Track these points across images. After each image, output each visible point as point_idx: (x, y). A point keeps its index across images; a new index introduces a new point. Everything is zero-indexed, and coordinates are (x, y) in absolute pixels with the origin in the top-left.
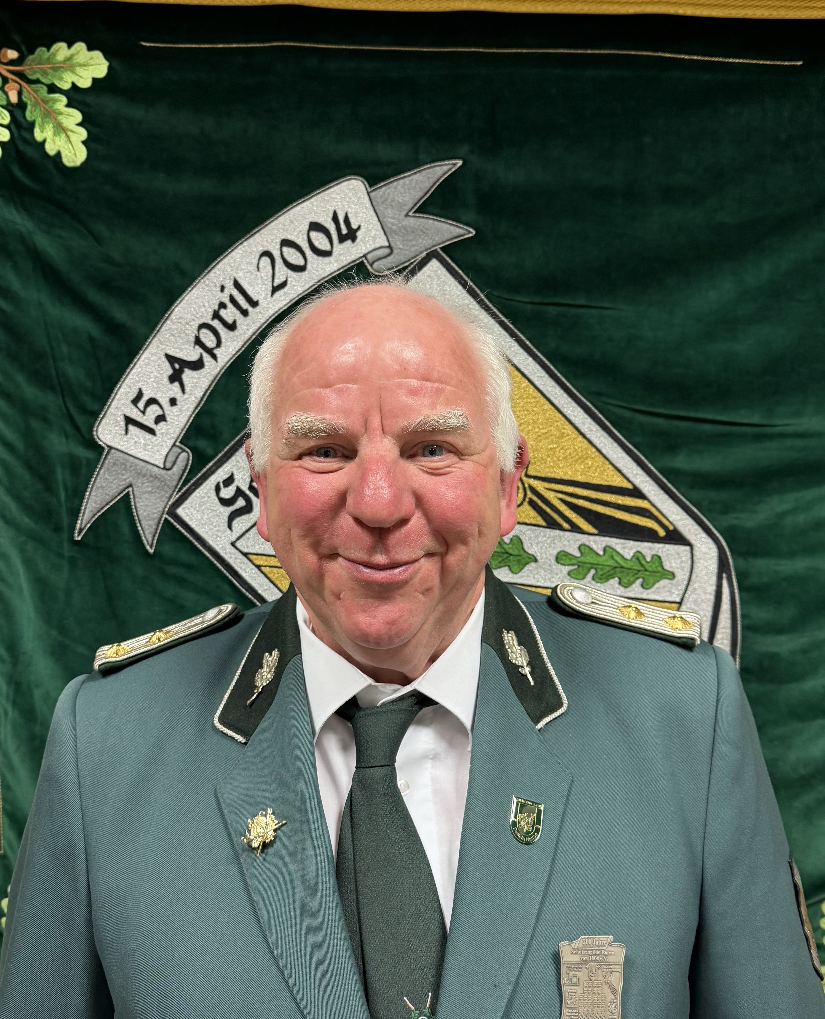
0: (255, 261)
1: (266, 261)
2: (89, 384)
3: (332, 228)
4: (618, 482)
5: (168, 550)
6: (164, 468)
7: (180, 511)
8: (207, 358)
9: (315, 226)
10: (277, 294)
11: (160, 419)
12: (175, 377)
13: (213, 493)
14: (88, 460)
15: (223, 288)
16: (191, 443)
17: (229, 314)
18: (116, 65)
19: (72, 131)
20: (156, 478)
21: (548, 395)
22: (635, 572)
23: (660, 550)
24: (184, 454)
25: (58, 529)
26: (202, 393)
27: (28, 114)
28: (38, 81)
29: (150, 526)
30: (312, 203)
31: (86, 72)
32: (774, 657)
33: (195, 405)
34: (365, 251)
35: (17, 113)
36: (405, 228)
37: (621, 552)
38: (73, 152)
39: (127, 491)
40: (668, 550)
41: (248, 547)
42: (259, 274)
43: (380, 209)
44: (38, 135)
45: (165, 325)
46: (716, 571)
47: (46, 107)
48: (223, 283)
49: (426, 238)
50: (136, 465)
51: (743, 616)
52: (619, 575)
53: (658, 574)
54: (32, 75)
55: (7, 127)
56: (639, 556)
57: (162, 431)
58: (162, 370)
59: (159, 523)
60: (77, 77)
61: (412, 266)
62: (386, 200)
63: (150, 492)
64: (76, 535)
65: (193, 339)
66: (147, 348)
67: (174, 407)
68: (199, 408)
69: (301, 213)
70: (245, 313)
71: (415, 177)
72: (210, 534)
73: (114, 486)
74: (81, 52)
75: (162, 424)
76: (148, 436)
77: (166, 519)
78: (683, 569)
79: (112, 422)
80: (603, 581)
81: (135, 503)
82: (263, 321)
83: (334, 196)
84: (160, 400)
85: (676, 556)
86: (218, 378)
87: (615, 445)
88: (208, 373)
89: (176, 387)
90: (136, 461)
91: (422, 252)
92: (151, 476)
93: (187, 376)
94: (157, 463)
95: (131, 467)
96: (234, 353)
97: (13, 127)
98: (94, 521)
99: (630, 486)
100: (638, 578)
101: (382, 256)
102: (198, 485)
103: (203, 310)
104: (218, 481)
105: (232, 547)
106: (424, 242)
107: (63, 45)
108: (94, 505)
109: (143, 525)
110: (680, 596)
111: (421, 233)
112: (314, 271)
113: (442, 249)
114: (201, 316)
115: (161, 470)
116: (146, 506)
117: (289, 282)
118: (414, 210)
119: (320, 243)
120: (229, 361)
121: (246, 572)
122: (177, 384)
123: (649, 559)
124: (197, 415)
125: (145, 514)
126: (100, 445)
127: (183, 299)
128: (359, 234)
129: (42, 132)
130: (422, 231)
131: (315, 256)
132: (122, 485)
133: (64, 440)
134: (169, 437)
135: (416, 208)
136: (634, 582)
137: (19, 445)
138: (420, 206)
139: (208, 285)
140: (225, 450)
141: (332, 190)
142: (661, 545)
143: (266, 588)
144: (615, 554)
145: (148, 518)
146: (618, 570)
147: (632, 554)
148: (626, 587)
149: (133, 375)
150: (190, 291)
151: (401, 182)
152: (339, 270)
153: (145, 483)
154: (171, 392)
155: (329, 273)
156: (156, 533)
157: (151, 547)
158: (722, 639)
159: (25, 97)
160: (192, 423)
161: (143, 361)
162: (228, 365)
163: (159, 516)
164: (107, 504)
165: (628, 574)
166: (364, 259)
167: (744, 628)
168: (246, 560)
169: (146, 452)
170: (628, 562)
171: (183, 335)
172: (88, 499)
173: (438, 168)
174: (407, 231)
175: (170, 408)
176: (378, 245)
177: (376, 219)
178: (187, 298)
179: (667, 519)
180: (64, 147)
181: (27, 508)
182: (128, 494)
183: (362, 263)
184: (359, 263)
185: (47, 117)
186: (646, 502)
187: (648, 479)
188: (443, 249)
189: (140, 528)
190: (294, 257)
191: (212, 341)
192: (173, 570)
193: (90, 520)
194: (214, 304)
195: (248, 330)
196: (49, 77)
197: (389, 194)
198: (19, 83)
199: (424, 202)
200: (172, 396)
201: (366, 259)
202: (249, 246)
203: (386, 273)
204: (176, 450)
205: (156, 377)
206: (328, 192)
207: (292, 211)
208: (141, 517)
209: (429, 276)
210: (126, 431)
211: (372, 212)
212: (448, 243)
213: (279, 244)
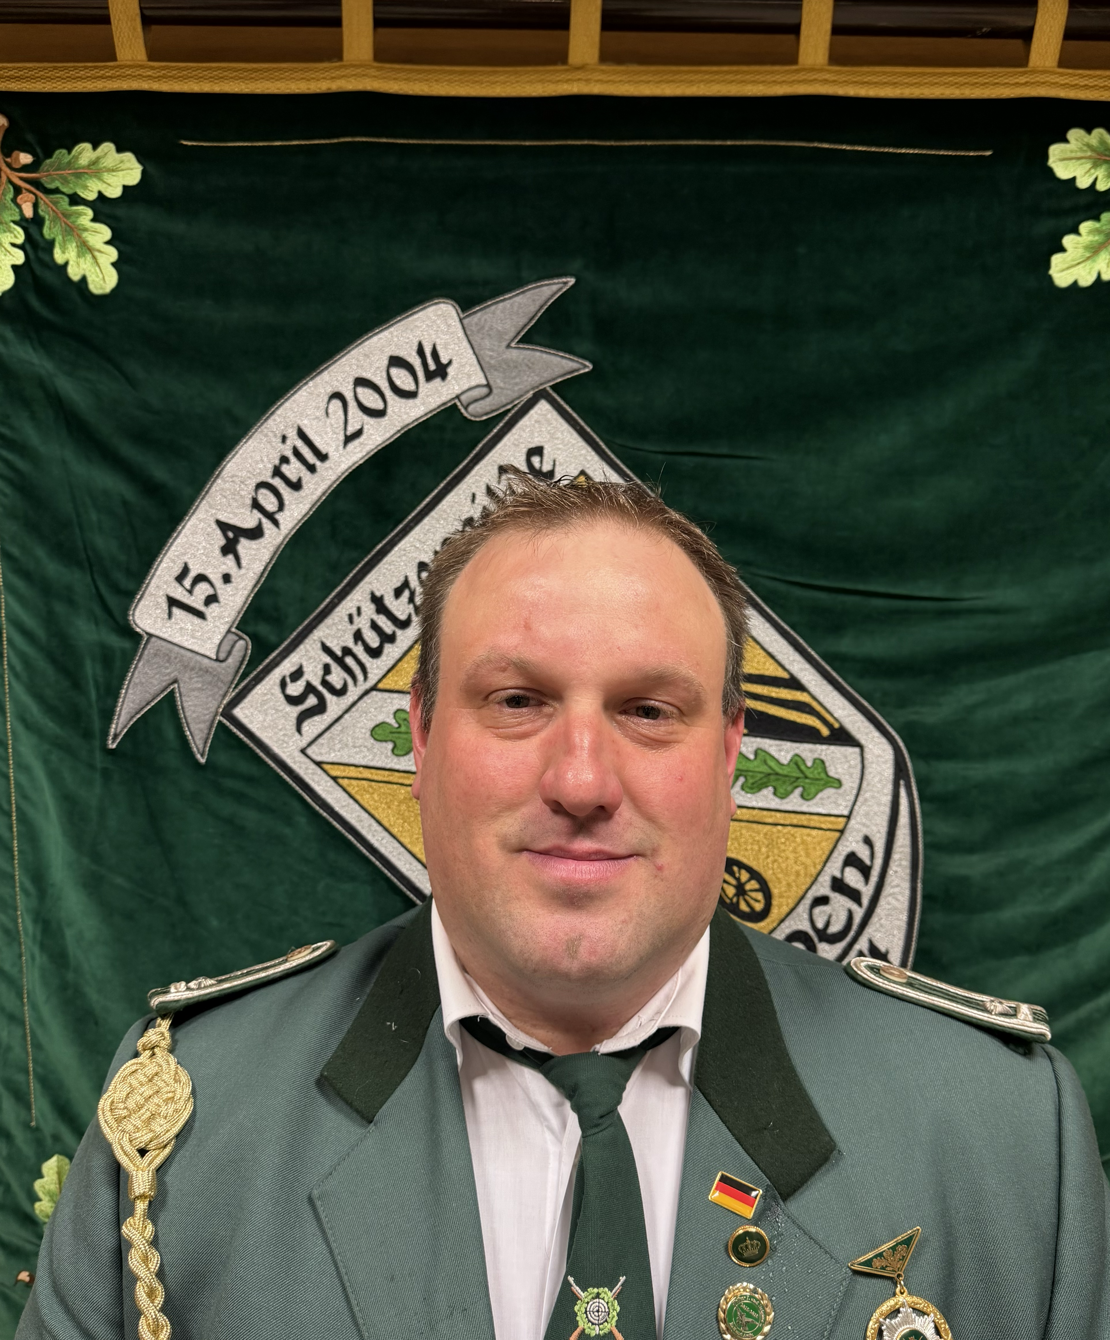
0: (323, 405)
1: (337, 403)
2: (123, 558)
3: (416, 362)
4: (771, 670)
5: (224, 759)
6: (217, 660)
7: (238, 712)
8: (267, 524)
9: (396, 361)
10: (351, 446)
11: (211, 599)
12: (229, 549)
13: (277, 690)
14: (123, 651)
15: (284, 439)
16: (250, 629)
17: (293, 470)
18: (150, 169)
19: (100, 251)
20: (207, 671)
22: (793, 780)
23: (824, 753)
24: (241, 643)
25: (87, 735)
26: (262, 568)
27: (46, 231)
29: (201, 730)
30: (391, 333)
31: (115, 178)
32: (963, 881)
33: (254, 582)
34: (457, 390)
35: (33, 230)
36: (506, 362)
37: (776, 756)
38: (101, 276)
39: (172, 687)
40: (833, 752)
41: (321, 754)
42: (328, 421)
43: (475, 339)
44: (59, 256)
45: (215, 485)
46: (891, 777)
47: (68, 222)
48: (285, 432)
49: (532, 374)
50: (182, 656)
51: (925, 832)
52: (774, 784)
53: (822, 782)
54: (50, 183)
55: (21, 247)
56: (797, 761)
57: (213, 614)
58: (213, 540)
59: (211, 726)
60: (105, 185)
61: (516, 409)
62: (483, 327)
63: (199, 689)
64: (110, 742)
65: (249, 502)
66: (193, 513)
67: (228, 585)
68: (259, 586)
69: (378, 345)
70: (312, 469)
71: (518, 299)
72: (275, 739)
73: (155, 682)
74: (108, 154)
75: (214, 606)
76: (196, 620)
77: (220, 722)
78: (851, 775)
79: (151, 604)
80: (754, 790)
81: (182, 702)
82: (333, 478)
83: (418, 323)
84: (211, 577)
85: (843, 760)
86: (281, 549)
87: (767, 625)
88: (269, 543)
89: (230, 560)
90: (182, 651)
91: (528, 392)
92: (201, 669)
93: (244, 547)
94: (208, 653)
95: (176, 658)
96: (300, 517)
97: (28, 247)
98: (133, 725)
99: (785, 675)
100: (796, 787)
101: (479, 397)
102: (258, 679)
103: (261, 466)
104: (283, 674)
105: (302, 755)
106: (530, 379)
107: (87, 146)
108: (131, 705)
109: (192, 730)
110: (848, 809)
111: (526, 369)
112: (395, 417)
113: (552, 387)
114: (259, 473)
115: (213, 662)
116: (195, 706)
117: (365, 430)
118: (517, 340)
119: (403, 382)
120: (293, 528)
121: (319, 785)
122: (231, 557)
123: (809, 764)
124: (256, 594)
125: (194, 715)
126: (137, 632)
127: (237, 452)
128: (450, 370)
129: (64, 252)
130: (527, 365)
131: (397, 398)
132: (165, 681)
133: (93, 627)
134: (222, 621)
135: (519, 337)
136: (792, 792)
137: (40, 633)
138: (524, 336)
139: (266, 436)
140: (292, 636)
141: (416, 316)
142: (824, 747)
143: (344, 804)
144: (768, 758)
145: (197, 721)
146: (772, 777)
147: (789, 757)
148: (782, 798)
149: (177, 547)
150: (245, 443)
151: (501, 305)
152: (426, 414)
153: (193, 678)
154: (224, 567)
155: (414, 418)
156: (207, 739)
157: (202, 755)
158: (901, 859)
159: (42, 211)
160: (250, 604)
161: (189, 529)
162: (292, 533)
163: (211, 718)
164: (147, 704)
165: (784, 782)
166: (456, 401)
167: (926, 846)
168: (319, 771)
169: (196, 641)
170: (784, 767)
171: (237, 497)
172: (125, 697)
173: (545, 288)
174: (509, 366)
175: (223, 586)
176: (473, 384)
177: (471, 351)
178: (241, 452)
179: (832, 715)
180: (90, 271)
181: (50, 709)
182: (172, 692)
183: (455, 405)
184: (450, 406)
185: (69, 235)
186: (805, 694)
187: (807, 666)
188: (554, 387)
189: (188, 733)
190: (370, 399)
191: (273, 503)
192: (229, 783)
193: (128, 724)
194: (274, 458)
195: (316, 489)
196: (71, 186)
197: (486, 320)
198: (34, 194)
199: (530, 329)
200: (225, 572)
201: (460, 401)
202: (316, 386)
203: (485, 418)
204: (232, 637)
205: (205, 548)
206: (410, 319)
207: (367, 343)
208: (189, 720)
209: (536, 421)
210: (170, 615)
211: (465, 343)
212: (559, 380)
213: (352, 383)
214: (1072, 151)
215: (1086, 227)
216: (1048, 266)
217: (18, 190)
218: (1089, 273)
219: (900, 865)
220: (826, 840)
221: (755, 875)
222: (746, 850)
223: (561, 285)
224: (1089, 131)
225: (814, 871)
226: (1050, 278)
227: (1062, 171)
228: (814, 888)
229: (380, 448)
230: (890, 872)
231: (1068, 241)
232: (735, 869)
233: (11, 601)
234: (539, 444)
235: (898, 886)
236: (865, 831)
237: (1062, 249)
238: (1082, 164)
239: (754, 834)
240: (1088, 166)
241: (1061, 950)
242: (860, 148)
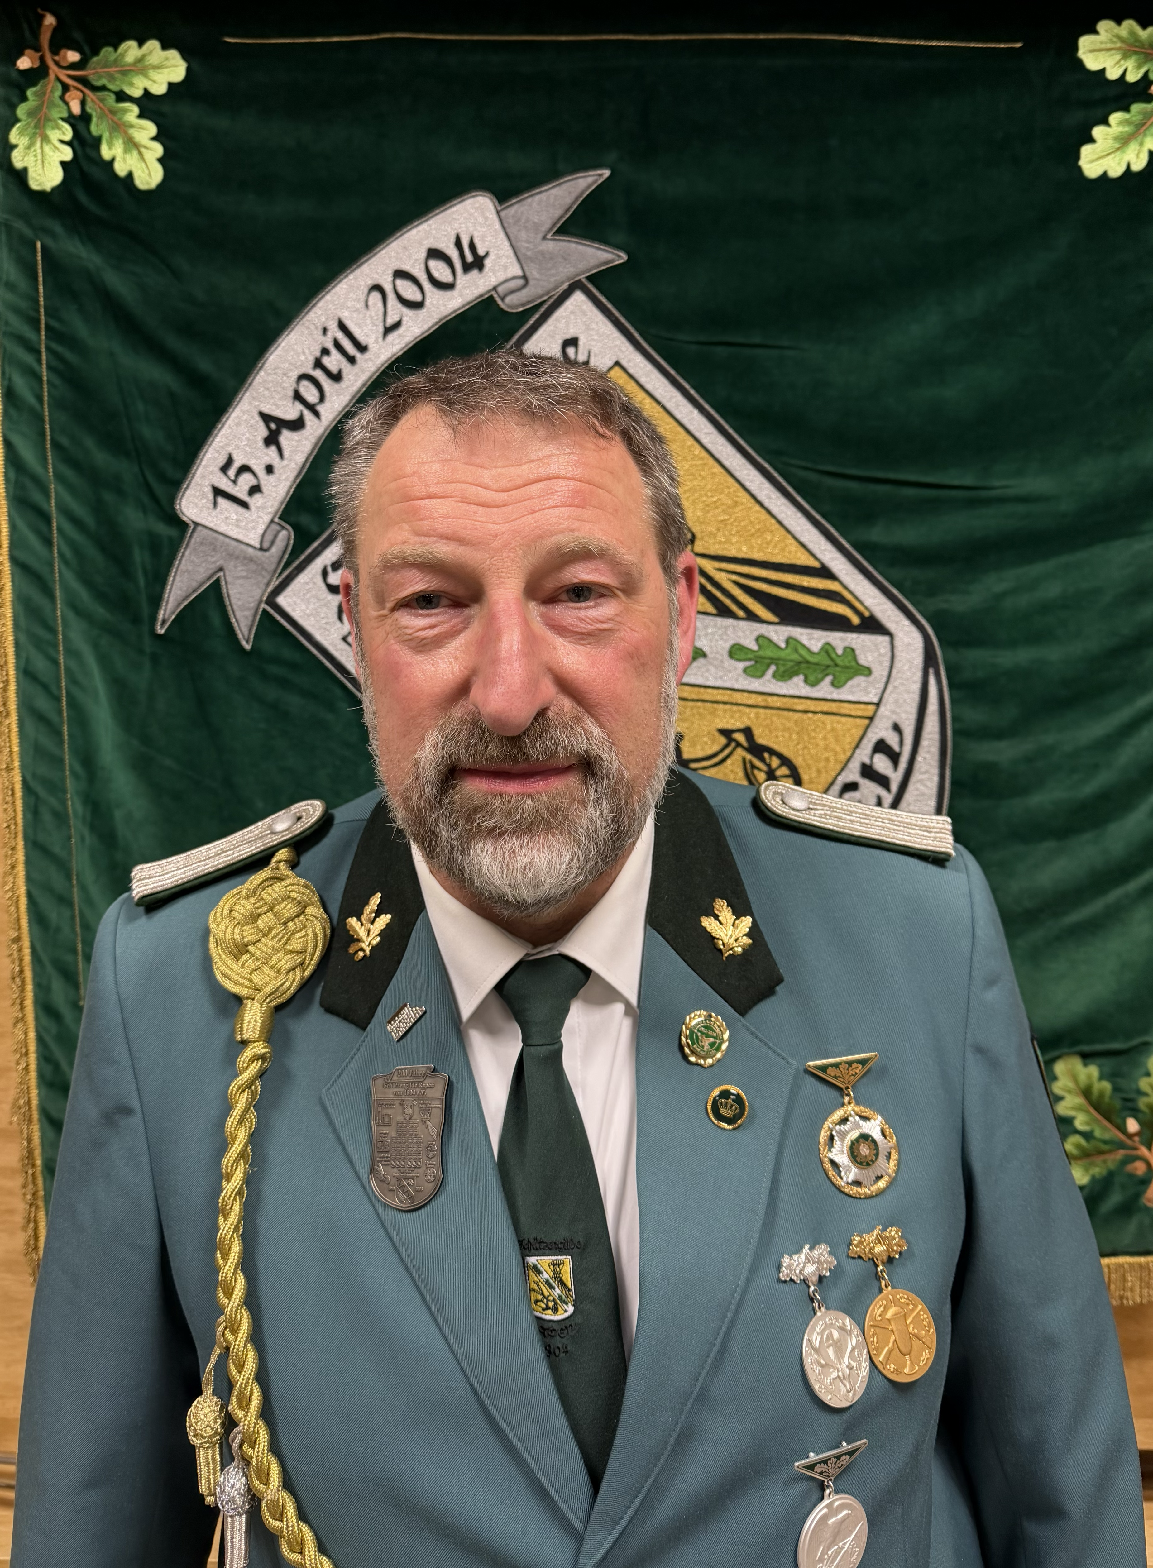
0: (363, 297)
1: (376, 296)
2: (169, 449)
3: (454, 254)
4: (803, 559)
5: (269, 646)
6: (261, 549)
7: (281, 600)
8: (308, 416)
9: (434, 254)
10: (391, 337)
11: (255, 490)
12: (272, 440)
13: (319, 579)
14: (170, 539)
15: (325, 331)
16: (293, 519)
17: (334, 361)
18: (196, 67)
19: (145, 147)
20: (252, 560)
21: (718, 455)
22: (824, 668)
23: (854, 641)
24: (284, 533)
25: (136, 620)
26: (303, 459)
27: (93, 127)
28: (103, 88)
29: (246, 617)
30: (430, 226)
31: (161, 76)
32: (991, 767)
33: (295, 473)
34: (494, 283)
35: (81, 127)
36: (542, 253)
37: (807, 644)
38: (147, 172)
39: (218, 575)
40: (863, 641)
42: (368, 313)
43: (512, 231)
44: (106, 153)
45: (258, 377)
46: (921, 665)
47: (114, 119)
48: (326, 324)
49: (568, 266)
50: (228, 545)
51: (955, 719)
52: (805, 672)
53: (853, 670)
54: (97, 80)
55: (69, 144)
56: (828, 649)
57: (257, 505)
58: (256, 431)
59: (256, 614)
60: (150, 83)
61: (552, 300)
62: (519, 220)
63: (244, 578)
64: (158, 628)
65: (291, 393)
66: (237, 405)
67: (271, 475)
68: (301, 477)
69: (417, 238)
70: (352, 360)
71: (554, 191)
72: (318, 628)
73: (201, 570)
74: (154, 53)
75: (257, 496)
76: (240, 510)
77: (264, 610)
78: (881, 663)
79: (197, 493)
80: (785, 679)
81: (227, 590)
82: (373, 369)
83: (456, 216)
84: (255, 468)
85: (873, 648)
86: (322, 441)
87: (799, 515)
88: (310, 434)
89: (272, 451)
90: (227, 540)
91: (563, 283)
92: (245, 558)
93: (286, 439)
94: (252, 543)
95: (222, 547)
96: (340, 409)
97: (76, 143)
98: (179, 613)
99: (816, 565)
100: (827, 675)
101: (516, 288)
102: (300, 569)
103: (303, 358)
104: (324, 564)
106: (566, 270)
107: (133, 44)
108: (179, 592)
109: (238, 617)
110: (878, 696)
111: (562, 260)
112: (433, 309)
113: (588, 278)
114: (301, 365)
115: (257, 551)
116: (240, 593)
117: (404, 323)
118: (553, 232)
119: (441, 274)
120: (334, 419)
122: (273, 448)
123: (840, 652)
124: (298, 485)
125: (240, 603)
126: (184, 522)
127: (279, 345)
128: (488, 262)
129: (110, 148)
130: (563, 257)
131: (434, 290)
132: (211, 569)
133: (141, 515)
134: (266, 511)
135: (555, 229)
136: (822, 679)
137: (90, 521)
138: (560, 227)
139: (308, 328)
141: (454, 209)
142: (854, 635)
144: (799, 646)
145: (243, 608)
146: (803, 665)
147: (820, 646)
148: (813, 686)
149: (221, 437)
150: (287, 335)
151: (537, 197)
152: (463, 306)
153: (238, 567)
154: (267, 457)
155: (452, 310)
156: (252, 626)
157: (247, 642)
158: (929, 746)
159: (90, 108)
160: (292, 495)
161: (233, 420)
163: (256, 606)
164: (195, 591)
165: (815, 671)
166: (493, 293)
167: (955, 732)
169: (240, 530)
170: (815, 655)
171: (279, 389)
172: (172, 584)
173: (581, 181)
174: (544, 257)
175: (266, 477)
176: (509, 275)
177: (507, 243)
178: (283, 344)
179: (863, 604)
180: (136, 166)
181: (100, 596)
182: (218, 581)
183: (491, 297)
184: (488, 298)
185: (116, 131)
186: (836, 583)
187: (839, 555)
188: (590, 278)
189: (233, 620)
190: (410, 292)
192: (274, 669)
193: (176, 610)
194: (315, 350)
195: (356, 381)
196: (118, 83)
197: (522, 213)
198: (82, 91)
199: (565, 221)
200: (268, 463)
201: (497, 292)
202: (356, 278)
203: (521, 309)
204: (275, 527)
205: (248, 439)
206: (449, 211)
207: (406, 235)
208: (235, 607)
209: (572, 312)
210: (215, 504)
211: (502, 235)
212: (595, 271)
213: (391, 275)
214: (1101, 43)
215: (1115, 118)
216: (1077, 157)
217: (66, 88)
218: (1119, 164)
219: (929, 752)
220: (854, 728)
221: (785, 761)
222: (777, 737)
223: (595, 178)
224: (1119, 22)
225: (843, 758)
226: (1079, 169)
227: (1092, 63)
228: (844, 774)
229: (418, 339)
230: (919, 758)
231: (1098, 132)
232: (766, 755)
233: (60, 489)
234: (574, 335)
235: (926, 772)
236: (895, 718)
237: (1092, 140)
238: (1112, 55)
239: (784, 721)
240: (1118, 57)
241: (1088, 836)
242: (891, 41)
